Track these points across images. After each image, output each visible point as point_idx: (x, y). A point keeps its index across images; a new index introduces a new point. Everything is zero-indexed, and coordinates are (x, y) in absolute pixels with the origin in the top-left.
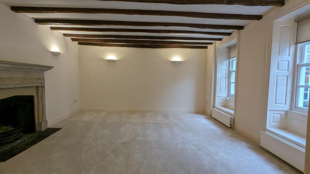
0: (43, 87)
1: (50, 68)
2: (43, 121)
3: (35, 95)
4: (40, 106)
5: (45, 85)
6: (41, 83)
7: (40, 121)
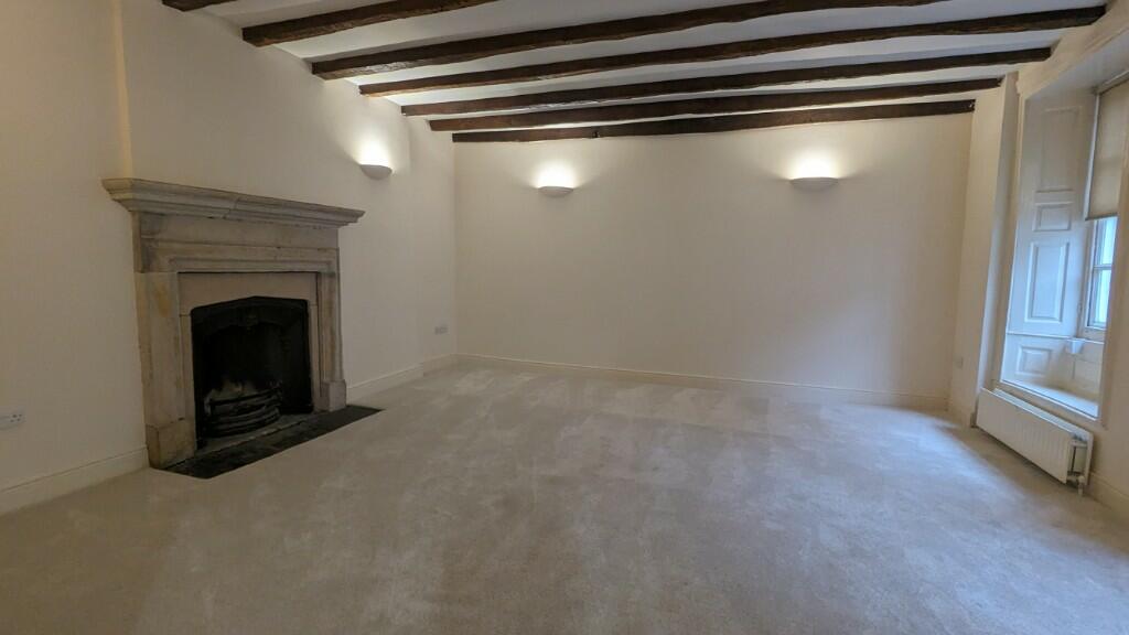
0: (334, 276)
1: (354, 215)
2: (333, 381)
3: (312, 301)
4: (326, 334)
5: (341, 272)
6: (329, 263)
7: (326, 380)
